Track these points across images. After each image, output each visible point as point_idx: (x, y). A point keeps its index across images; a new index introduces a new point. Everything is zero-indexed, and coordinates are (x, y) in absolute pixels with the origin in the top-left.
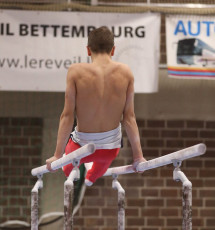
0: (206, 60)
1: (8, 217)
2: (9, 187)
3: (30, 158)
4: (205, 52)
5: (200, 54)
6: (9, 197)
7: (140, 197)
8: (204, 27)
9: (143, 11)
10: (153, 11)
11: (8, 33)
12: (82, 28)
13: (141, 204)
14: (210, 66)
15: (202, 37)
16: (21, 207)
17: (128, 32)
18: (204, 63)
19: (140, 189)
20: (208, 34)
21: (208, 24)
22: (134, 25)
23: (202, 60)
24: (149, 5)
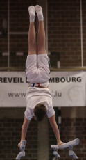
3: (33, 136)
7: (82, 153)
9: (80, 70)
10: (85, 70)
11: (21, 82)
12: (53, 79)
13: (82, 155)
16: (29, 158)
17: (73, 79)
19: (81, 149)
22: (76, 76)
24: (83, 67)
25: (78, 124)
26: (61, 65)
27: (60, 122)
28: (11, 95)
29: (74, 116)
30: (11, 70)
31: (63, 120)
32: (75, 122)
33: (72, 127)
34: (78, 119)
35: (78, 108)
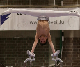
1: (40, 66)
2: (40, 57)
3: (46, 49)
6: (40, 60)
7: (77, 60)
9: (76, 7)
10: (78, 7)
16: (43, 63)
19: (77, 57)
24: (77, 5)
25: (75, 42)
26: (64, 4)
27: (63, 40)
28: (31, 23)
29: (72, 36)
30: (31, 7)
31: (65, 39)
32: (73, 40)
33: (71, 43)
34: (75, 38)
35: (75, 31)
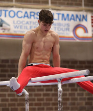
0: (5, 29)
4: (4, 25)
5: (1, 26)
8: (3, 12)
14: (6, 32)
15: (3, 17)
18: (3, 30)
20: (5, 16)
21: (6, 11)
23: (2, 29)
